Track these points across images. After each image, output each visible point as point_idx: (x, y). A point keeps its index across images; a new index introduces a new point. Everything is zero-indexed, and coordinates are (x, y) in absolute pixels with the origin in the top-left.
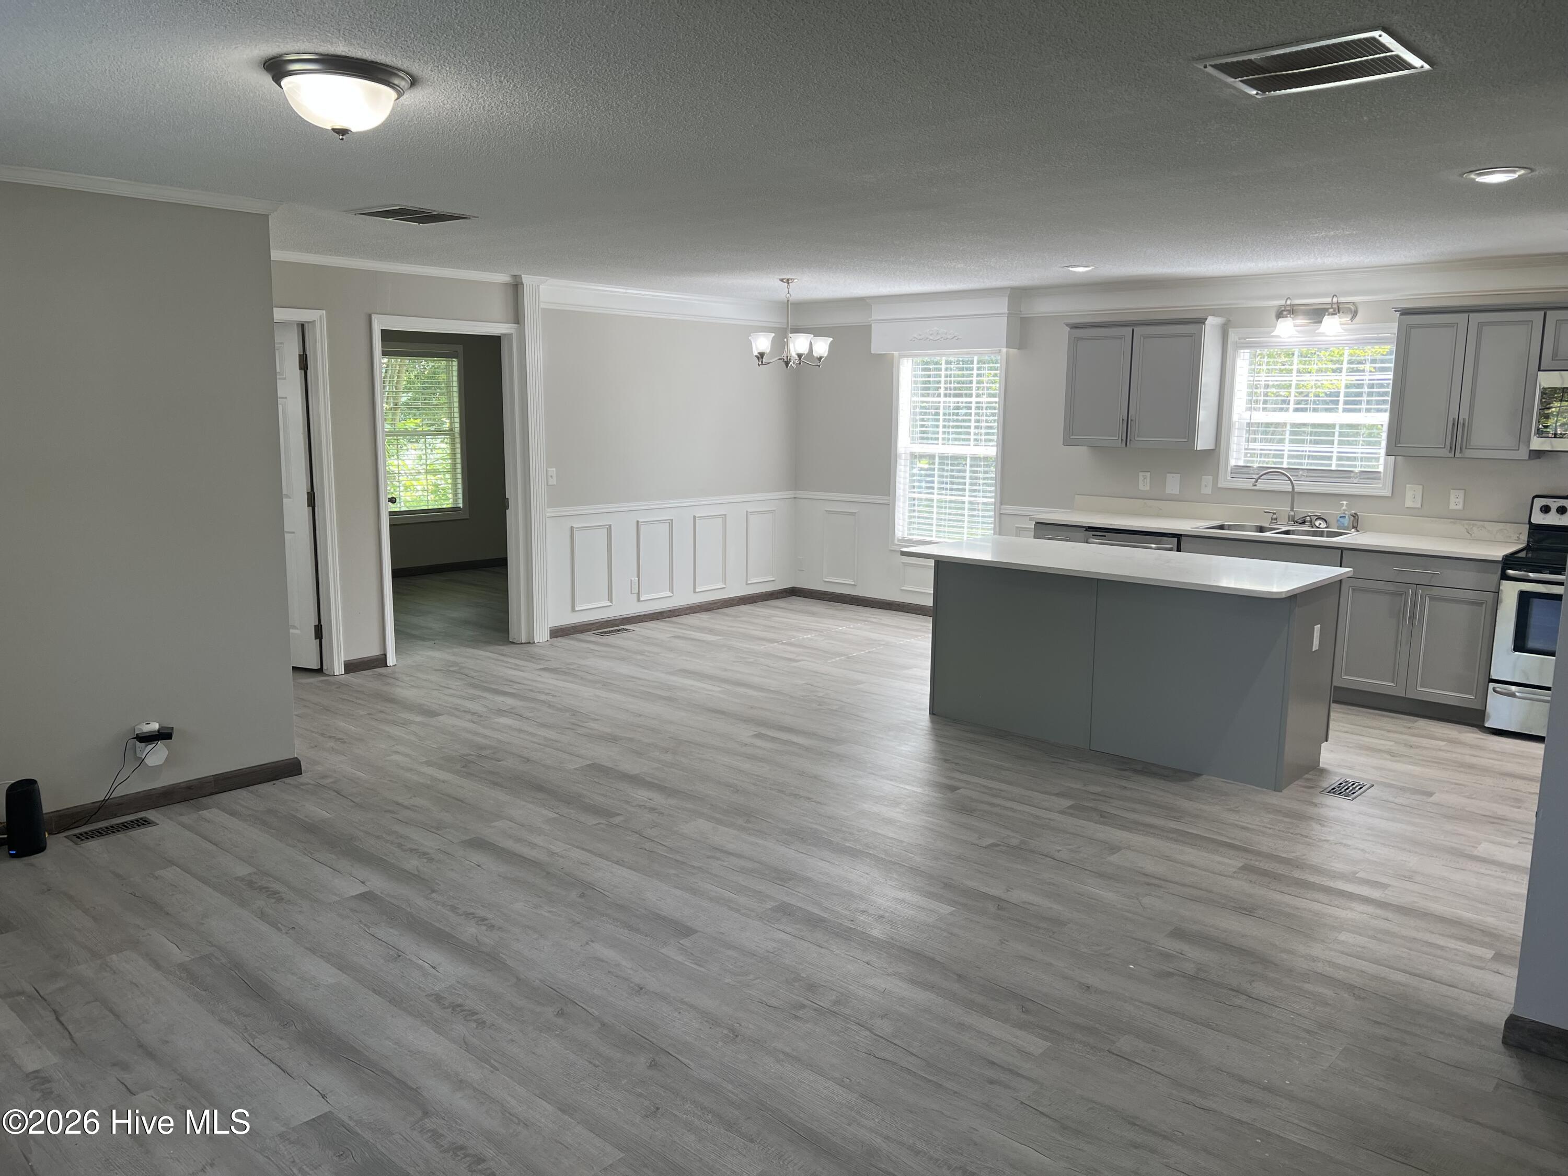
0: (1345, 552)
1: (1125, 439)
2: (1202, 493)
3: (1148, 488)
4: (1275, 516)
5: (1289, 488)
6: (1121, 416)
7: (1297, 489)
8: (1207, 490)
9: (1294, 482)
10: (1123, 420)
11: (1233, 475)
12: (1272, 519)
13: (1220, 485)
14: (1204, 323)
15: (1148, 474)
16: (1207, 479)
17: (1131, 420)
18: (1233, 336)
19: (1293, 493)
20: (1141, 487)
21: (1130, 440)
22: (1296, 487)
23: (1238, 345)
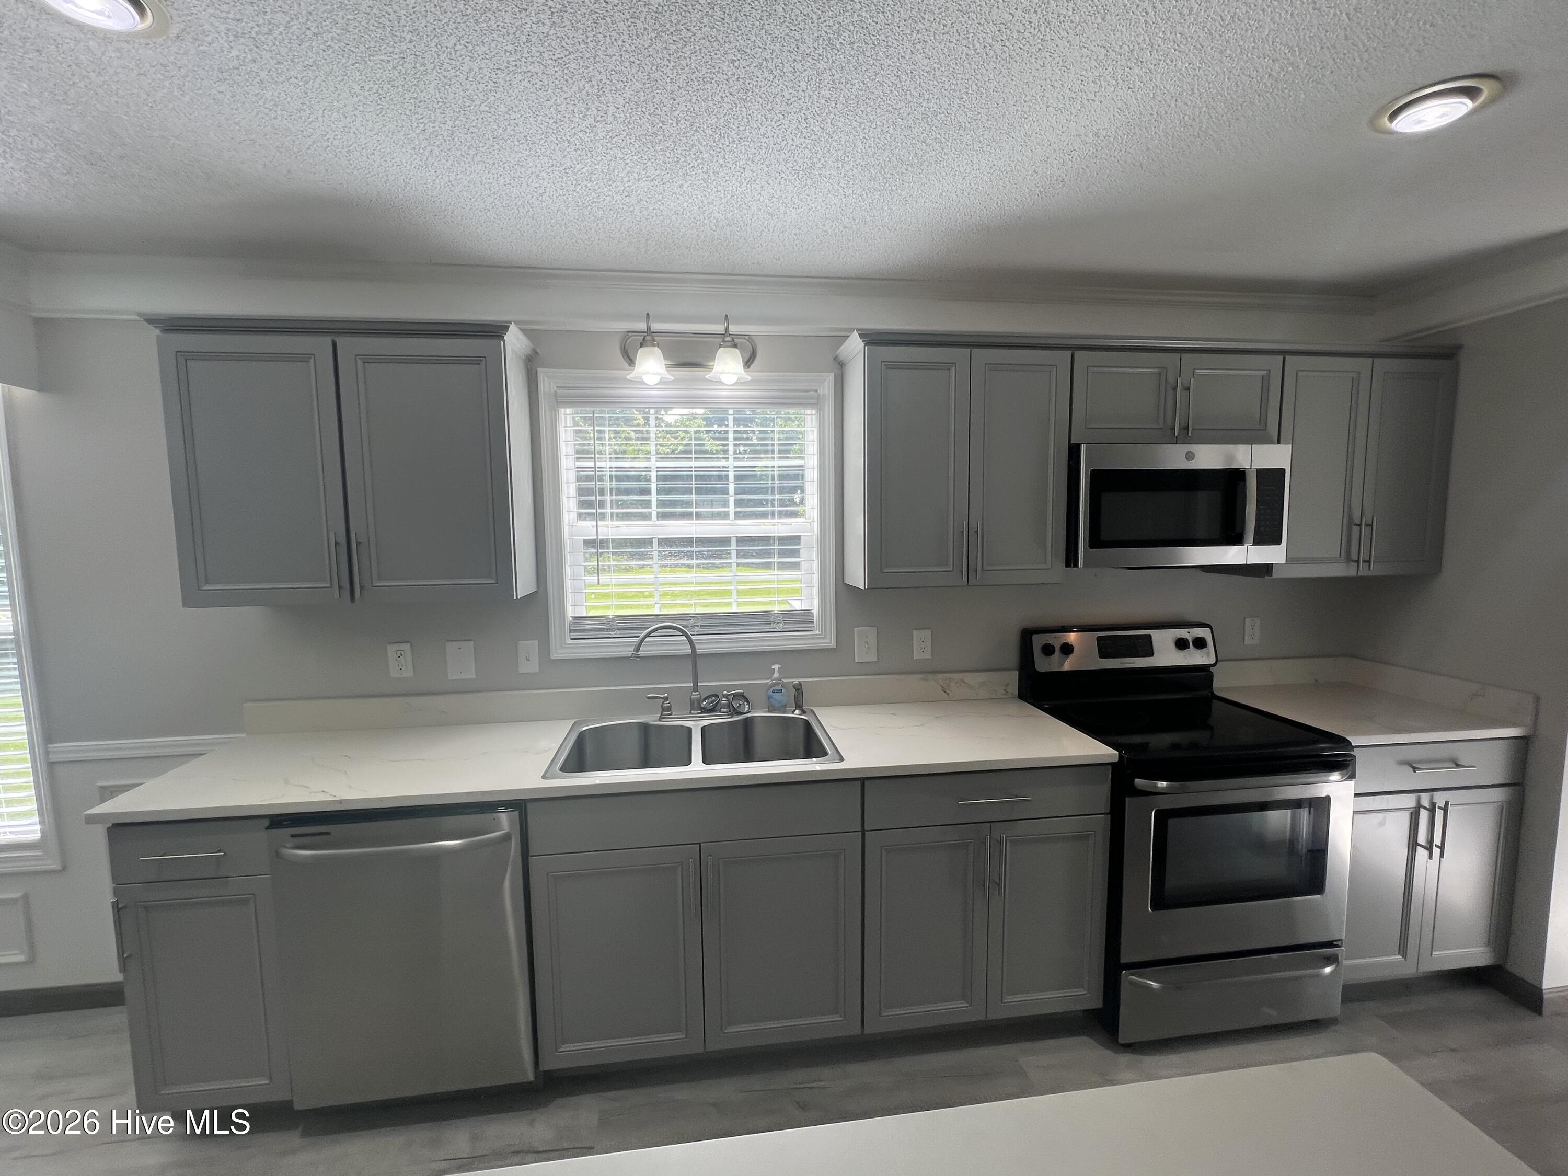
0: (867, 783)
1: (346, 584)
2: (520, 672)
3: (408, 673)
4: (667, 704)
5: (687, 650)
6: (332, 536)
7: (700, 649)
8: (530, 665)
9: (693, 638)
10: (337, 543)
11: (574, 635)
12: (663, 710)
13: (554, 656)
14: (501, 337)
15: (406, 647)
16: (530, 647)
17: (358, 544)
18: (546, 384)
19: (694, 656)
20: (394, 673)
21: (362, 587)
22: (697, 647)
23: (559, 399)
